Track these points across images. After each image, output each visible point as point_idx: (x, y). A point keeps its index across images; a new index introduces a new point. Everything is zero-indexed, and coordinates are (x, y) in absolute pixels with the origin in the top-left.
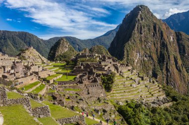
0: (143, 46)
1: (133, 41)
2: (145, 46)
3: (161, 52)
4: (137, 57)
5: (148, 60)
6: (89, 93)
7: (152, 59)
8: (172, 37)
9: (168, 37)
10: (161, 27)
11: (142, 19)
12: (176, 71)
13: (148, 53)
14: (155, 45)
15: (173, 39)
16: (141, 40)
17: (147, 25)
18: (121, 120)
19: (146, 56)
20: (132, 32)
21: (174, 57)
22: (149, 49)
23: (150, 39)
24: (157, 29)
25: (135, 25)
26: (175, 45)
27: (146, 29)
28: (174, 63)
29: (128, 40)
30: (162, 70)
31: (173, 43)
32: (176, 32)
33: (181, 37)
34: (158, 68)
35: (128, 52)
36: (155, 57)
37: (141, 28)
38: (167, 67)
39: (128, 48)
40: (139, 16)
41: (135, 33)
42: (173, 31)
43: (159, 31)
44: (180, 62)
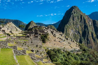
0: (75, 27)
1: (69, 24)
2: (76, 27)
3: (84, 30)
4: (71, 32)
5: (77, 34)
6: (32, 43)
7: (80, 33)
8: (91, 23)
9: (88, 22)
10: (84, 17)
11: (74, 13)
12: (92, 40)
13: (77, 30)
14: (81, 26)
15: (91, 24)
16: (74, 24)
17: (77, 16)
18: (46, 57)
19: (76, 32)
20: (69, 19)
21: (91, 33)
22: (78, 28)
23: (79, 23)
24: (83, 18)
25: (71, 16)
26: (93, 27)
27: (77, 18)
28: (91, 36)
29: (67, 24)
30: (84, 39)
31: (91, 26)
32: (93, 20)
33: (96, 23)
34: (83, 38)
35: (66, 29)
36: (81, 32)
37: (74, 17)
38: (87, 38)
39: (67, 27)
40: (73, 11)
41: (70, 20)
42: (91, 20)
43: (83, 19)
44: (95, 35)
